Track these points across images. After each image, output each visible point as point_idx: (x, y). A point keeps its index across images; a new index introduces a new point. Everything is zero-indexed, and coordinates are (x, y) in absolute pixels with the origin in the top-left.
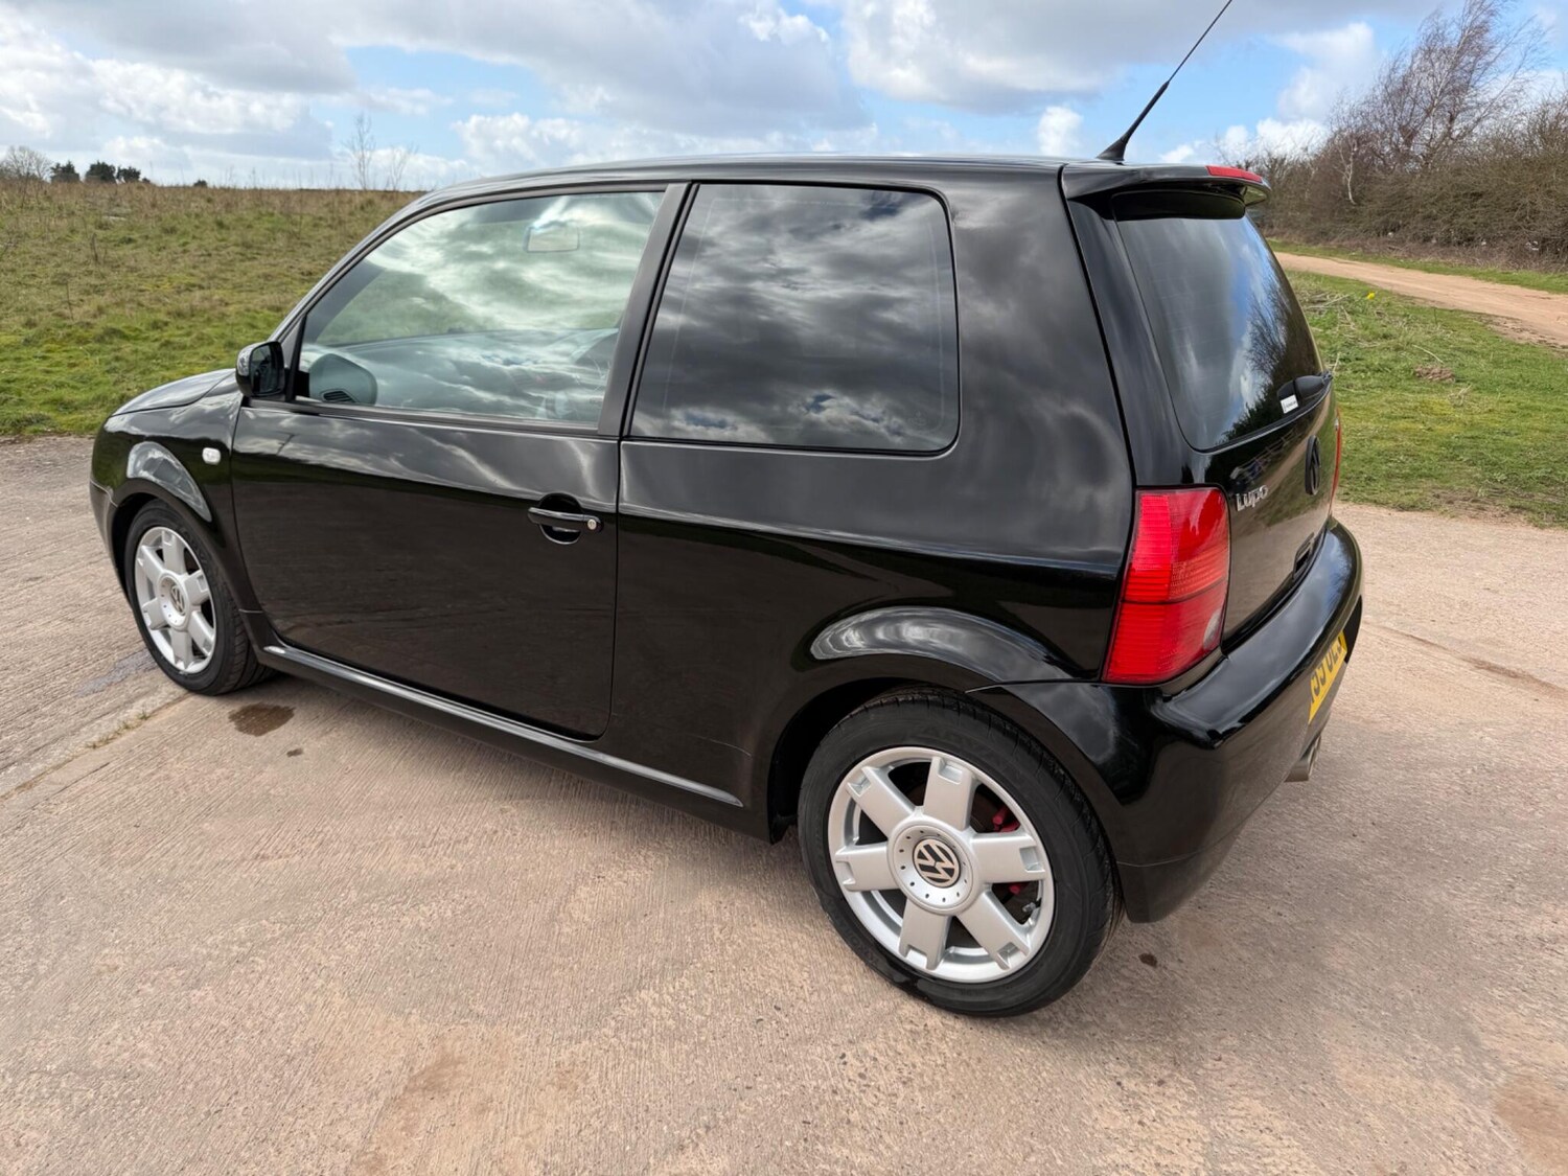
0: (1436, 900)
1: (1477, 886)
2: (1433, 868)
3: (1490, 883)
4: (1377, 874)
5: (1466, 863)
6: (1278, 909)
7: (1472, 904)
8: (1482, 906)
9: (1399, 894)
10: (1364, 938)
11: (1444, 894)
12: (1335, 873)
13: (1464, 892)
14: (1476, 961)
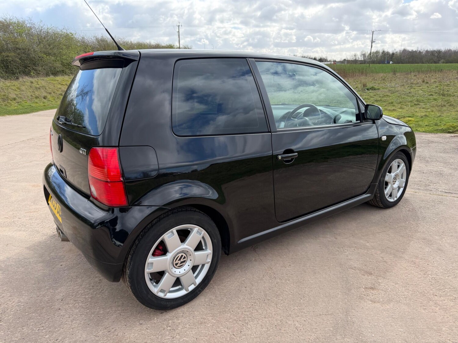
0: (23, 297)
1: (12, 312)
2: (30, 308)
3: (8, 316)
4: (46, 293)
5: (19, 318)
6: (63, 266)
7: (12, 304)
8: (8, 306)
9: (35, 291)
10: (37, 274)
11: (22, 301)
12: (57, 284)
13: (16, 306)
14: (5, 287)
